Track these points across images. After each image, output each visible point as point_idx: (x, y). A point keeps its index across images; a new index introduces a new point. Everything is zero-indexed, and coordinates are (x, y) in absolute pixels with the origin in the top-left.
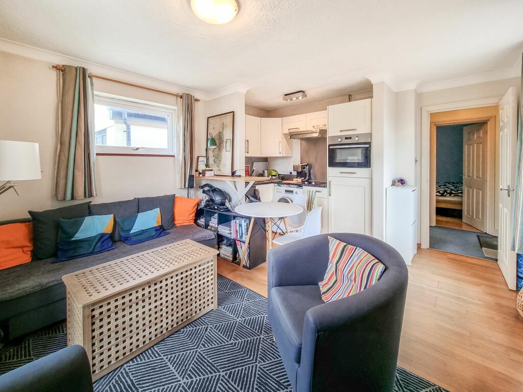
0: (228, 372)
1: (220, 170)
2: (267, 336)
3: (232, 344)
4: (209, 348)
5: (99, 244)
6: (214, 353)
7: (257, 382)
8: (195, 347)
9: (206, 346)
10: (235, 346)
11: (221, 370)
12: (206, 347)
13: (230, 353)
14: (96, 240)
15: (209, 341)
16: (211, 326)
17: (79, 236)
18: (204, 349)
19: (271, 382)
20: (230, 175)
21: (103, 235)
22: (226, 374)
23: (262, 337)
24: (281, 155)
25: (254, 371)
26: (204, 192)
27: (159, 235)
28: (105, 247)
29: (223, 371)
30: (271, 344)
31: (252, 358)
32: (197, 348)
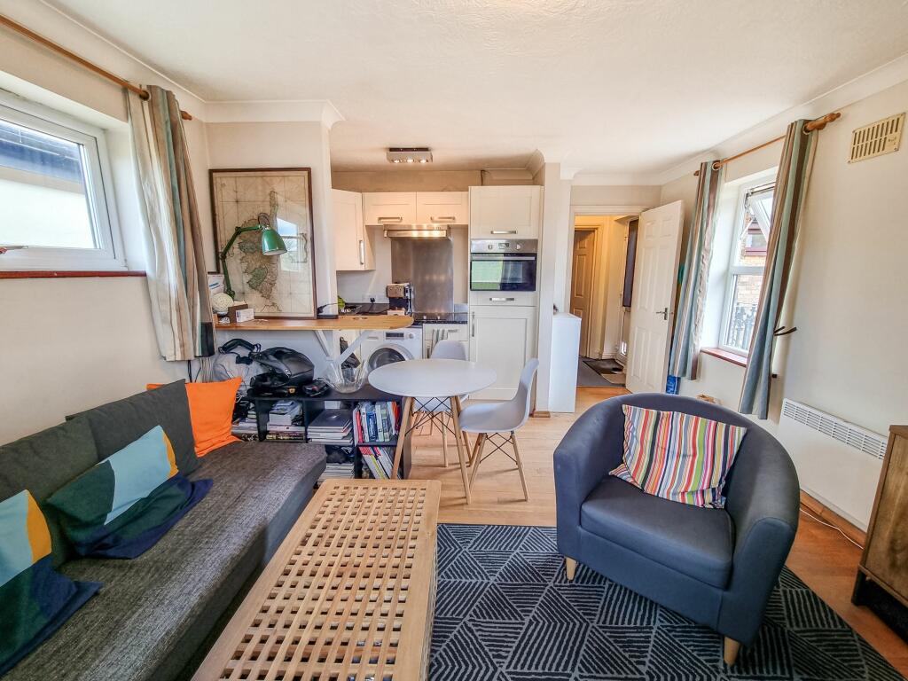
0: (579, 664)
1: (273, 304)
2: (554, 578)
3: (531, 623)
4: (511, 654)
6: (528, 654)
7: (621, 647)
8: (491, 669)
9: (504, 654)
10: (538, 622)
11: (568, 671)
12: (506, 657)
13: (547, 638)
15: (497, 643)
16: (468, 617)
18: (507, 661)
19: (633, 635)
20: (312, 314)
22: (580, 670)
23: (551, 584)
24: (362, 268)
25: (601, 638)
26: (240, 360)
29: (573, 670)
30: (570, 586)
31: (578, 623)
32: (496, 669)
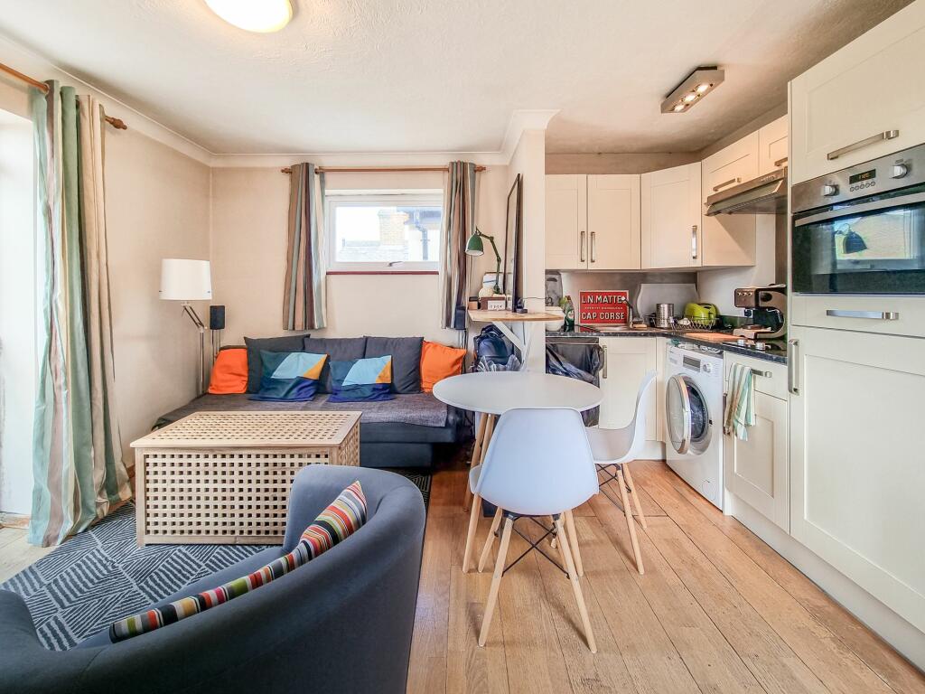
5: (295, 391)
14: (291, 385)
17: (277, 374)
21: (301, 380)
24: (698, 263)
27: (377, 397)
28: (303, 395)
